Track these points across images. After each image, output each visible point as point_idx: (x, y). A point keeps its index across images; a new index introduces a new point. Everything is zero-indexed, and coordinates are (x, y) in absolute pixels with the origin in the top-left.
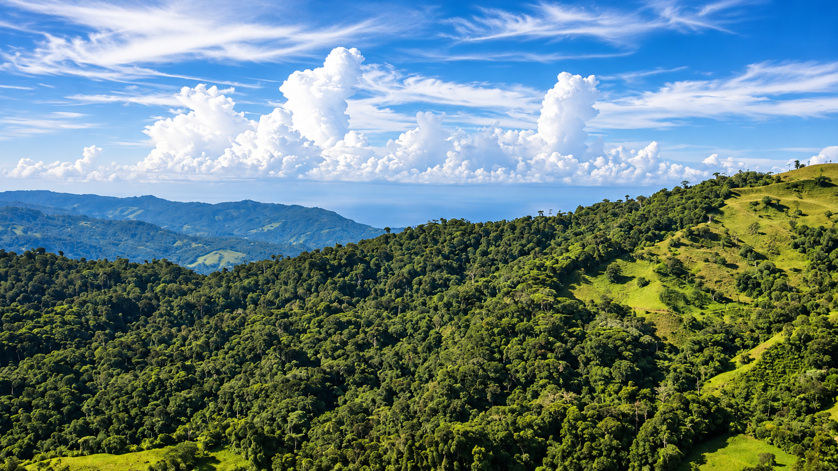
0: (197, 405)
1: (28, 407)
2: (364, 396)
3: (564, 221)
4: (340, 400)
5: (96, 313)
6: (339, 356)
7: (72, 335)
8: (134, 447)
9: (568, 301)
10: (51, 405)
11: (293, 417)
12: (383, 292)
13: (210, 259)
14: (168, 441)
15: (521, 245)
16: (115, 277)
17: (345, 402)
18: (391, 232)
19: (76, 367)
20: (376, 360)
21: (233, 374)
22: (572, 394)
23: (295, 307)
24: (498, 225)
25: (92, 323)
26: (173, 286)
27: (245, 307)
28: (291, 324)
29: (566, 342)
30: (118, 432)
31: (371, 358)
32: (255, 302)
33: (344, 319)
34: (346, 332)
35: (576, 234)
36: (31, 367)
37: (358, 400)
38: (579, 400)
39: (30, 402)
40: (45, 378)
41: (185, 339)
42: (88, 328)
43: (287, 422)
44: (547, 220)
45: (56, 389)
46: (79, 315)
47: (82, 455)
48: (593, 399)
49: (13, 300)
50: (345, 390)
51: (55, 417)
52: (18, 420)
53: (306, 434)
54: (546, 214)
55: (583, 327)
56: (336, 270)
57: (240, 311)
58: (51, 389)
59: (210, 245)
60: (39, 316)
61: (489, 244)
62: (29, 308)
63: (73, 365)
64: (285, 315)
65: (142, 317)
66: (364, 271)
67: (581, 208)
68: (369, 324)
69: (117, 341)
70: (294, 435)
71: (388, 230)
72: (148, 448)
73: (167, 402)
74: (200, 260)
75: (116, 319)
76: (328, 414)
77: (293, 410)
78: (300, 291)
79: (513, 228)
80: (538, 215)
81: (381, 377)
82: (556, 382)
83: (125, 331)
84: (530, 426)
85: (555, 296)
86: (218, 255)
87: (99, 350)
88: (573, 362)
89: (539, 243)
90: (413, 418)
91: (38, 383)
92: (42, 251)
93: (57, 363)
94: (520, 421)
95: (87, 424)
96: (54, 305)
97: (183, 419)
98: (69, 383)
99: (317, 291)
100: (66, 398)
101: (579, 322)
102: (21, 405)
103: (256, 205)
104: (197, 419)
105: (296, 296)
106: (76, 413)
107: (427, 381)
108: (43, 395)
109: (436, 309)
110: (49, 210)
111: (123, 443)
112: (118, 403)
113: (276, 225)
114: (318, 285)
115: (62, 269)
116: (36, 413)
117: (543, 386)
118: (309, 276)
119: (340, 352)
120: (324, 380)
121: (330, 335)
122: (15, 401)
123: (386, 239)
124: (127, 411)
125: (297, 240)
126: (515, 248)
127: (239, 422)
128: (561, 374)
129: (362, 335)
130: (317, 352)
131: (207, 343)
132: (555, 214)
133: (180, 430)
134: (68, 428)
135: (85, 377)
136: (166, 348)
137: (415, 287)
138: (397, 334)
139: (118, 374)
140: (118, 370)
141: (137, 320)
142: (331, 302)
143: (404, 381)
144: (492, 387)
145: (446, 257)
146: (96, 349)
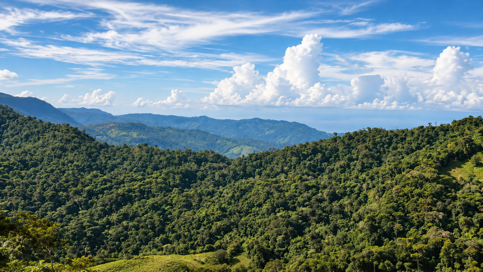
0: (227, 229)
1: (137, 228)
2: (321, 228)
3: (445, 129)
4: (307, 230)
5: (174, 178)
6: (307, 205)
7: (161, 189)
8: (193, 251)
9: (447, 177)
10: (149, 226)
11: (280, 238)
12: (332, 170)
13: (236, 150)
14: (211, 249)
15: (418, 144)
16: (184, 159)
17: (310, 231)
18: (337, 135)
19: (163, 207)
20: (328, 209)
21: (247, 213)
22: (448, 232)
23: (282, 177)
24: (403, 131)
25: (171, 184)
26: (215, 165)
27: (254, 177)
28: (279, 187)
29: (444, 201)
30: (184, 242)
31: (325, 207)
32: (260, 174)
33: (310, 185)
34: (310, 191)
35: (452, 137)
36: (140, 206)
37: (317, 231)
38: (452, 236)
39: (138, 225)
40: (146, 212)
41: (221, 193)
42: (170, 186)
43: (276, 241)
44: (434, 128)
45: (152, 218)
46: (165, 179)
47: (165, 254)
48: (461, 235)
49: (131, 171)
50: (310, 225)
51: (151, 233)
52: (131, 234)
53: (287, 249)
54: (433, 125)
55: (456, 193)
56: (305, 157)
57: (251, 179)
58: (150, 218)
59: (236, 142)
60: (144, 179)
61: (397, 143)
62: (139, 175)
63: (161, 206)
64: (276, 182)
65: (199, 181)
66: (322, 157)
67: (455, 121)
68: (325, 187)
69: (185, 193)
70: (280, 249)
71: (336, 134)
72: (201, 252)
73: (210, 228)
74: (231, 151)
75: (185, 182)
76: (299, 238)
77: (280, 235)
78: (286, 168)
79: (413, 133)
80: (428, 125)
81: (331, 218)
82: (437, 225)
83: (189, 188)
84: (421, 250)
85: (439, 174)
86: (240, 148)
87: (176, 198)
88: (448, 213)
89: (428, 142)
90: (349, 242)
91: (143, 215)
92: (146, 145)
93: (153, 204)
94: (415, 247)
95: (168, 237)
96: (152, 174)
97: (219, 237)
98: (159, 215)
99: (295, 168)
100: (157, 223)
101: (453, 190)
102: (134, 226)
103: (261, 121)
104: (227, 237)
105: (283, 171)
106: (162, 231)
107: (358, 222)
108: (145, 221)
109: (364, 181)
110: (151, 123)
111: (187, 249)
112: (184, 227)
113: (272, 132)
114: (295, 165)
115: (156, 154)
116: (141, 230)
117: (429, 227)
118: (290, 160)
119: (307, 203)
120: (298, 219)
121: (301, 194)
122: (131, 224)
123: (335, 140)
124: (189, 231)
125: (283, 140)
126: (414, 145)
127: (249, 240)
128: (440, 220)
129: (320, 194)
130: (294, 203)
131: (233, 196)
132: (438, 125)
133: (217, 243)
134: (157, 239)
135: (167, 213)
136: (212, 198)
137: (352, 167)
138: (341, 194)
139: (185, 211)
140: (185, 209)
141: (195, 182)
142: (303, 175)
143: (345, 221)
144: (397, 226)
145: (370, 150)
146: (174, 197)
